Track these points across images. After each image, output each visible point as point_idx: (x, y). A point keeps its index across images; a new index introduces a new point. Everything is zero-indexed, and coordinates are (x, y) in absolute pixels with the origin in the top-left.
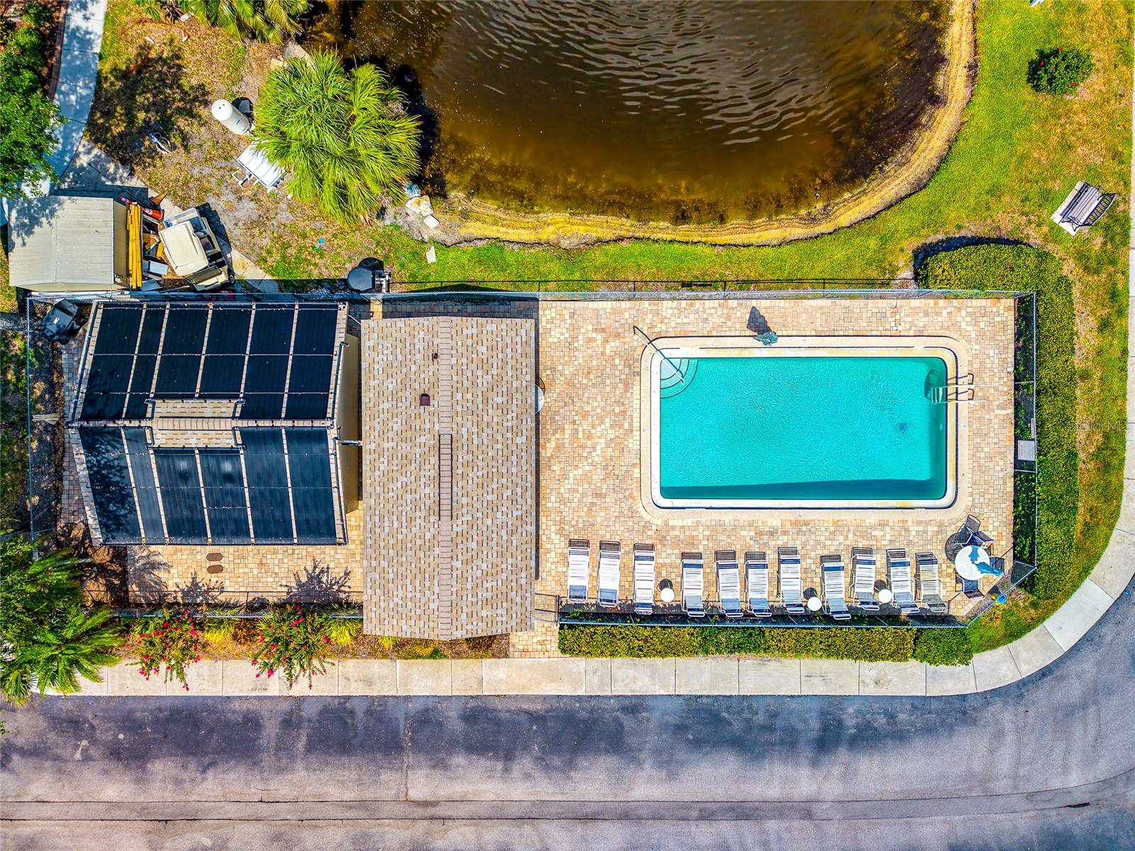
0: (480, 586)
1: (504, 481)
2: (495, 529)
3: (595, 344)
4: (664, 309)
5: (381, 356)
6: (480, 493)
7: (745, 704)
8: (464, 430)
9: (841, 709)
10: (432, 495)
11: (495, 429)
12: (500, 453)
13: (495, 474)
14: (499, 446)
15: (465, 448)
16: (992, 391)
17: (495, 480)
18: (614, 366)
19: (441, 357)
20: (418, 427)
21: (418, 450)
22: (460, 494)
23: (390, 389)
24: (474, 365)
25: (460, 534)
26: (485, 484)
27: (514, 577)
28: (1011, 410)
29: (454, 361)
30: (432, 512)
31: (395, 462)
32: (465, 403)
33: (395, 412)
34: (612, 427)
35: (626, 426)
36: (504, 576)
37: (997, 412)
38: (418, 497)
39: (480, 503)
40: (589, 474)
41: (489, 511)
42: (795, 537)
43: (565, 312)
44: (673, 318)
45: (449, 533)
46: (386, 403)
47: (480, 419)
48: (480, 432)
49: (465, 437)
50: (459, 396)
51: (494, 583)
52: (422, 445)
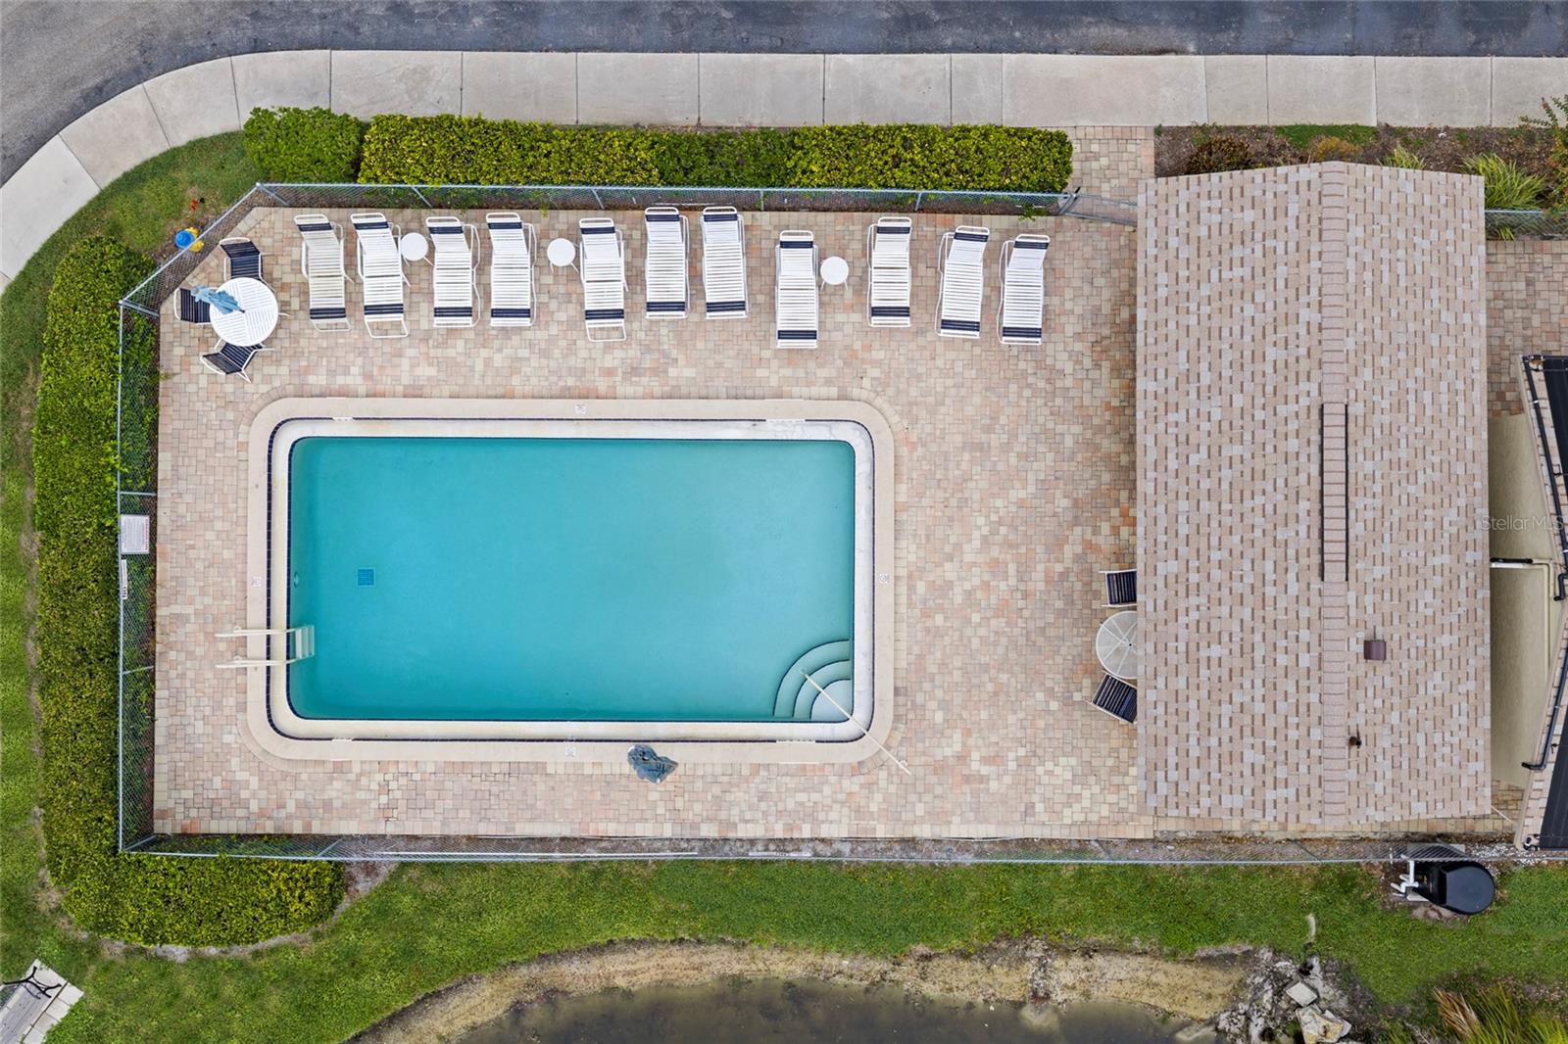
0: (1258, 271)
1: (1205, 484)
2: (1226, 385)
3: (984, 752)
4: (845, 820)
5: (1455, 740)
6: (1258, 460)
7: (686, 35)
8: (1294, 589)
9: (497, 23)
10: (1361, 457)
11: (1225, 591)
12: (1214, 541)
13: (1225, 498)
14: (1215, 556)
15: (1291, 553)
16: (199, 651)
17: (1225, 486)
18: (945, 706)
19: (1344, 742)
20: (1387, 596)
21: (1387, 549)
22: (1303, 458)
23: (1438, 675)
24: (1271, 723)
25: (1303, 377)
26: (1248, 476)
27: (1184, 287)
28: (161, 612)
29: (1316, 734)
30: (1361, 421)
31: (1429, 525)
32: (1292, 645)
33: (1430, 627)
34: (950, 585)
35: (921, 587)
36: (1205, 291)
37: (189, 610)
38: (1386, 453)
39: (1259, 439)
40: (996, 490)
41: (1237, 423)
42: (589, 364)
43: (1044, 818)
44: (828, 801)
45: (1327, 378)
46: (1446, 644)
47: (1259, 613)
48: (1258, 584)
49: (1292, 576)
50: (1305, 660)
51: (1226, 275)
52: (1379, 560)
